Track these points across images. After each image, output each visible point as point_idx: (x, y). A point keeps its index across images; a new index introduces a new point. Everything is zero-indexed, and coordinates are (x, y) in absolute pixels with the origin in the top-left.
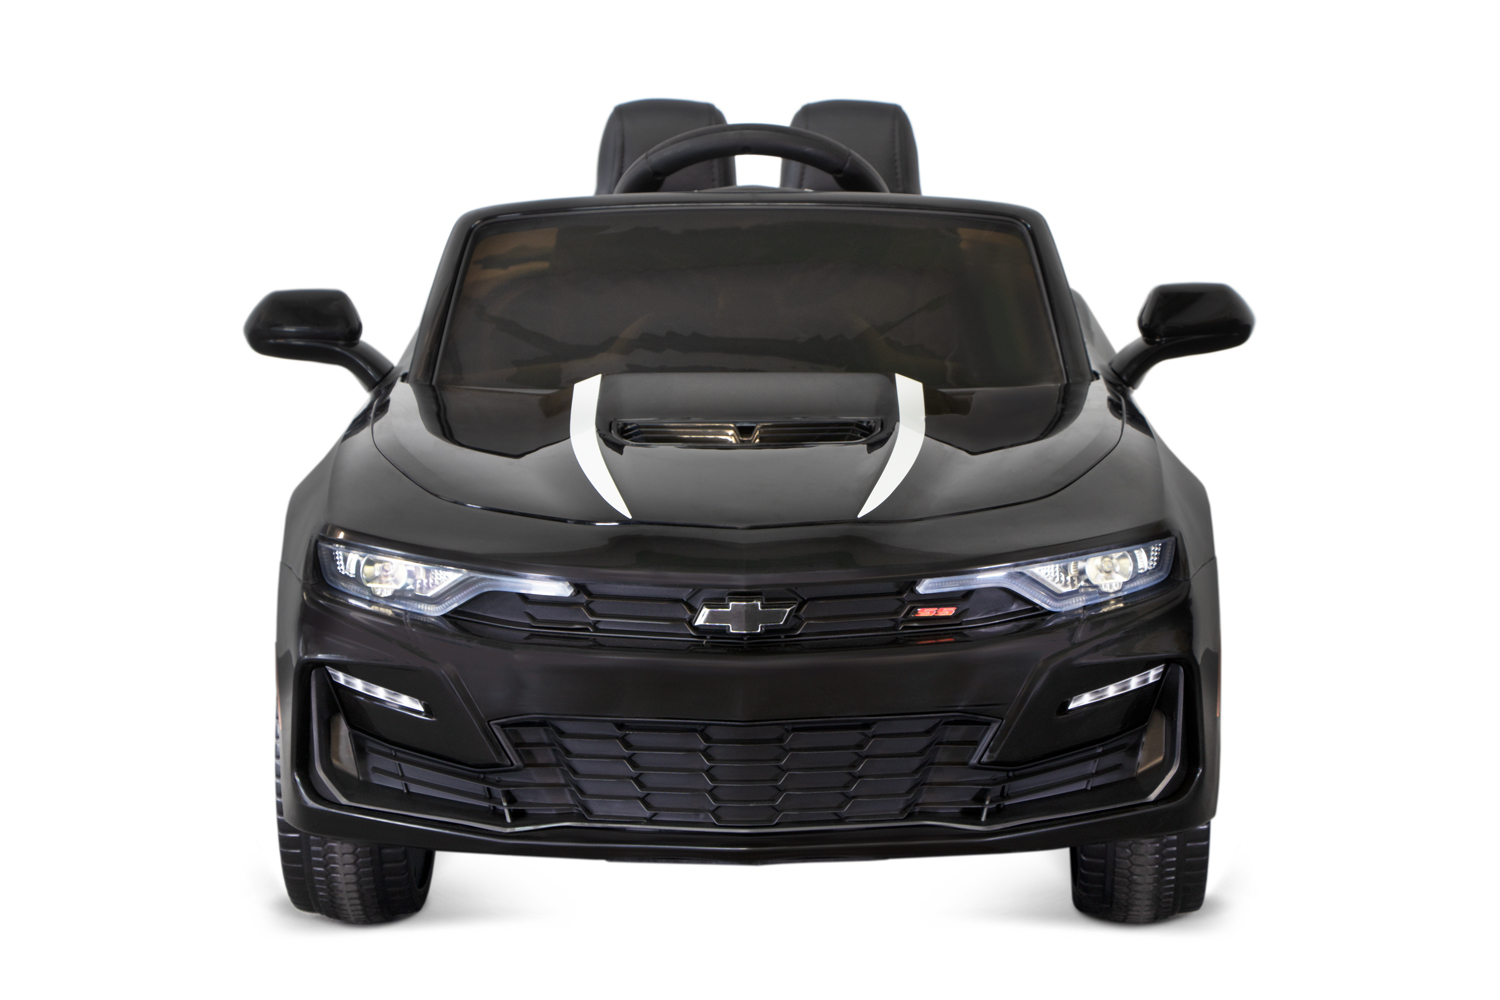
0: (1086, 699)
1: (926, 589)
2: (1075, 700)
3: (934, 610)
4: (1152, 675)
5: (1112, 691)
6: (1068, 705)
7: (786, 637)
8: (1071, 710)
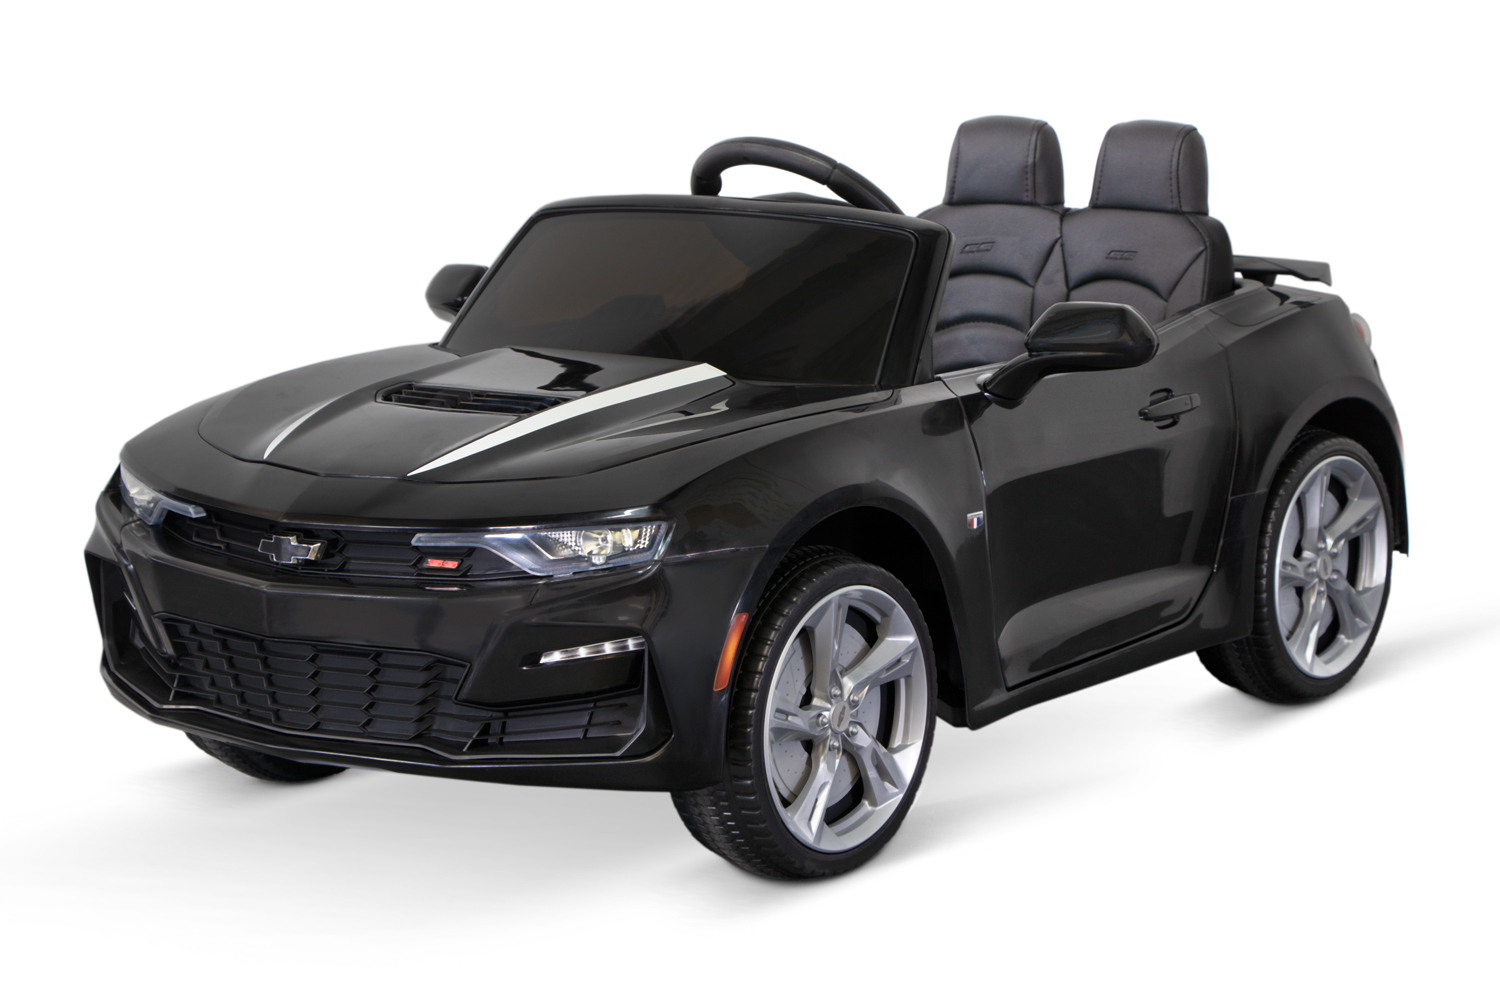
0: (557, 656)
1: (416, 542)
2: (546, 656)
3: (441, 562)
4: (631, 644)
5: (583, 652)
6: (540, 659)
7: (329, 571)
8: (543, 664)
